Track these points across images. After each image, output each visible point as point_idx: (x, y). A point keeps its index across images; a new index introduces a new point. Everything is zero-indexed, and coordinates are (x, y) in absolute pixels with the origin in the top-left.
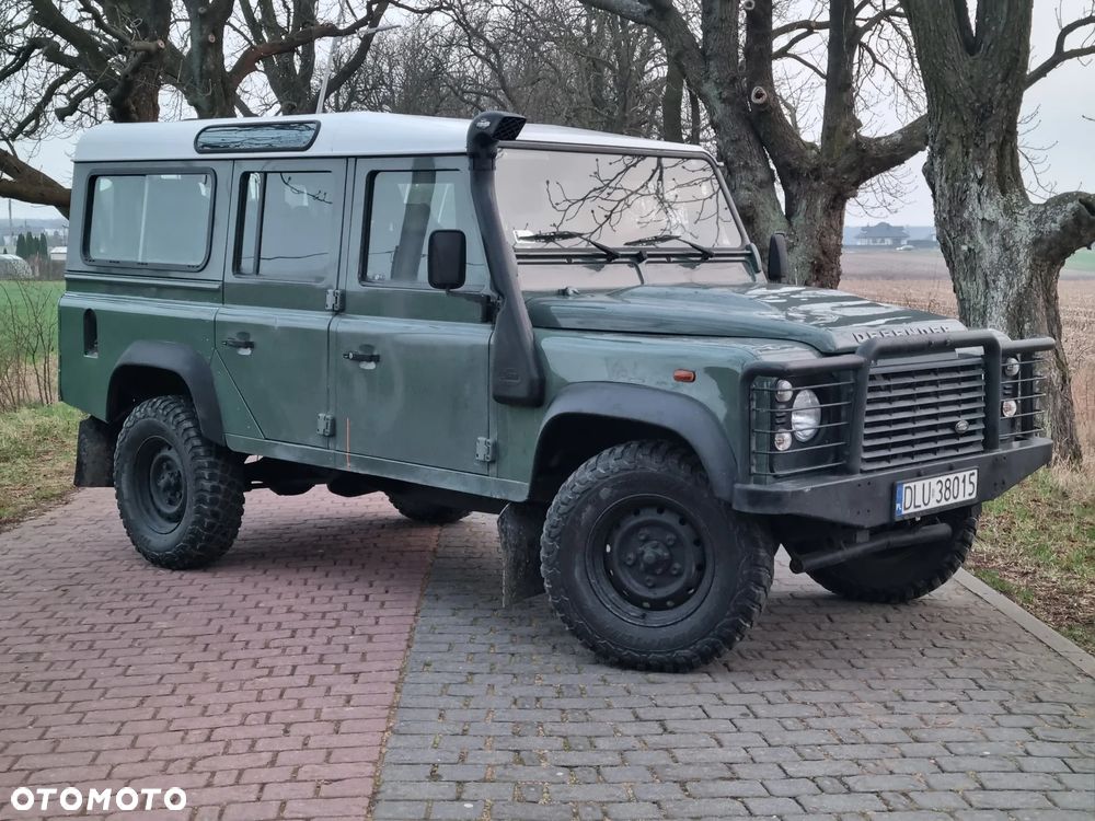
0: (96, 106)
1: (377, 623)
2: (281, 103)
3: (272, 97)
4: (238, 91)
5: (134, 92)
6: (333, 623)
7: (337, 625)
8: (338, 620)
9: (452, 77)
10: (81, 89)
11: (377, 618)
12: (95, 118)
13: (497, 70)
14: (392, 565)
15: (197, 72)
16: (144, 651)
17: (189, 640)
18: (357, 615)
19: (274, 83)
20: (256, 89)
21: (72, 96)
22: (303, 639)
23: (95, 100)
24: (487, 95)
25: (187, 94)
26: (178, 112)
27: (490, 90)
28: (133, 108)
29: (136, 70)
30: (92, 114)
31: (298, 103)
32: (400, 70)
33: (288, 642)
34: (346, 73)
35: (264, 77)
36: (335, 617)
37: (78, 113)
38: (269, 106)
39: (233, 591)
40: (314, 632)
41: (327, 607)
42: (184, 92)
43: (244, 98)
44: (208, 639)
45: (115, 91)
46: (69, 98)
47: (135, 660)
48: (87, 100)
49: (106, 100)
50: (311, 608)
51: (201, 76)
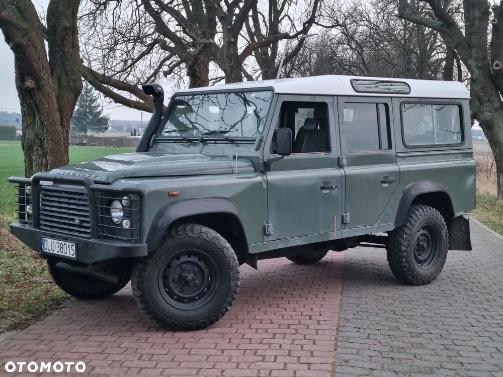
0: (180, 71)
1: (317, 333)
2: (262, 70)
3: (258, 67)
4: (243, 64)
5: (199, 63)
6: (294, 332)
7: (296, 333)
8: (297, 330)
9: (339, 58)
10: (175, 63)
11: (317, 330)
12: (180, 76)
13: (360, 54)
14: (321, 299)
15: (225, 55)
16: (199, 340)
17: (221, 335)
18: (306, 327)
19: (259, 60)
20: (251, 64)
21: (171, 66)
22: (279, 340)
23: (180, 68)
24: (355, 67)
25: (220, 66)
26: (216, 74)
27: (356, 64)
28: (198, 70)
29: (200, 53)
30: (179, 74)
31: (269, 70)
32: (315, 55)
33: (271, 341)
34: (290, 57)
35: (254, 58)
36: (294, 327)
37: (173, 74)
38: (256, 71)
39: (242, 308)
40: (284, 336)
41: (291, 322)
42: (219, 65)
43: (245, 68)
44: (231, 336)
45: (190, 62)
46: (169, 67)
47: (195, 345)
48: (177, 68)
49: (186, 67)
50: (282, 322)
51: (227, 57)
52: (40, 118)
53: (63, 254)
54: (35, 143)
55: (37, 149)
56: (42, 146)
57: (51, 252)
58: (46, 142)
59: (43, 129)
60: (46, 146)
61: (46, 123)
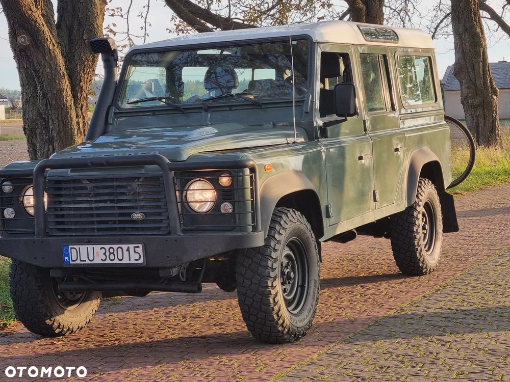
52: (42, 88)
53: (116, 261)
54: (37, 124)
55: (41, 133)
56: (47, 128)
57: (88, 262)
58: (51, 121)
59: (46, 105)
60: (51, 127)
61: (49, 95)
